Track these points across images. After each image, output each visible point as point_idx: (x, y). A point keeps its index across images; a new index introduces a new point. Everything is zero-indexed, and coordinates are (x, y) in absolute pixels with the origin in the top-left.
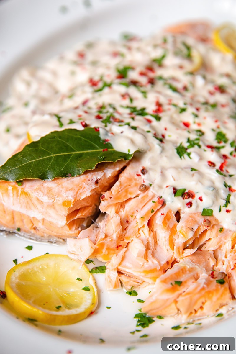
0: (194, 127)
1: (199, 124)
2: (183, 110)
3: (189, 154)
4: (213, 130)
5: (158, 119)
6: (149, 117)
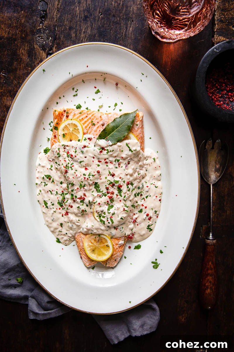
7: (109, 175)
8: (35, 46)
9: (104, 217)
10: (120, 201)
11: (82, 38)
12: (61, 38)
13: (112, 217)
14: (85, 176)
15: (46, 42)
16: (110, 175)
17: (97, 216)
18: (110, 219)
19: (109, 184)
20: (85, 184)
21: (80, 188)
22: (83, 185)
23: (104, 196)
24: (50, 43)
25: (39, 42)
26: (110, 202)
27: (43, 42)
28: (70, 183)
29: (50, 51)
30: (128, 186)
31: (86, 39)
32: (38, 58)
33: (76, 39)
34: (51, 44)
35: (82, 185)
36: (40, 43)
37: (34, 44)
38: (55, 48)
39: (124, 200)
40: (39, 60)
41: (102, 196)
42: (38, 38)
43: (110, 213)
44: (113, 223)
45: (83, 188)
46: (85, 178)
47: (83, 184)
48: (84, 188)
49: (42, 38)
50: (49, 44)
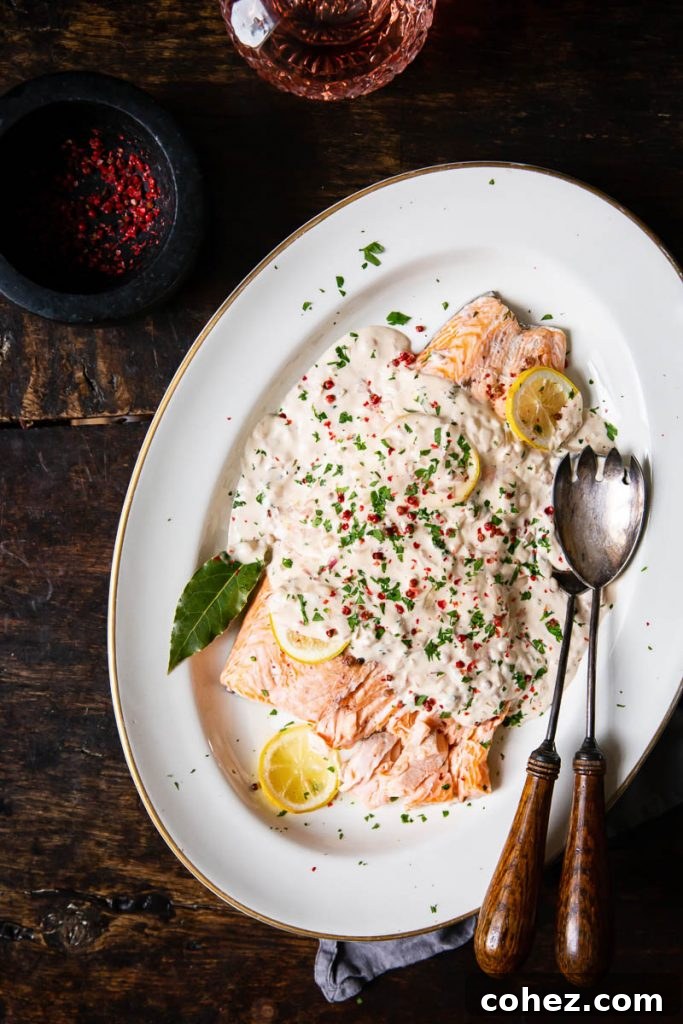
0: (450, 608)
1: (456, 604)
2: (441, 585)
3: (438, 655)
4: (470, 612)
5: (411, 606)
6: (401, 603)
7: (390, 561)
8: (97, 949)
9: (455, 456)
10: (390, 479)
11: (64, 815)
12: (68, 874)
13: (433, 445)
14: (455, 587)
15: (83, 919)
16: (387, 561)
17: (471, 464)
18: (439, 443)
19: (400, 537)
20: (466, 565)
21: (482, 560)
22: (472, 564)
23: (429, 512)
24: (84, 907)
25: (85, 937)
26: (421, 487)
27: (85, 927)
28: (502, 583)
29: (107, 904)
30: (350, 509)
31: (66, 804)
32: (131, 936)
33: (66, 831)
34: (88, 904)
35: (473, 568)
36: (86, 935)
37: (90, 954)
38: (99, 890)
39: (380, 477)
40: (136, 933)
41: (432, 513)
42: (72, 942)
43: (432, 460)
44: (438, 431)
45: (476, 558)
46: (456, 582)
47: (470, 568)
48: (473, 556)
49: (73, 931)
50: (88, 909)
